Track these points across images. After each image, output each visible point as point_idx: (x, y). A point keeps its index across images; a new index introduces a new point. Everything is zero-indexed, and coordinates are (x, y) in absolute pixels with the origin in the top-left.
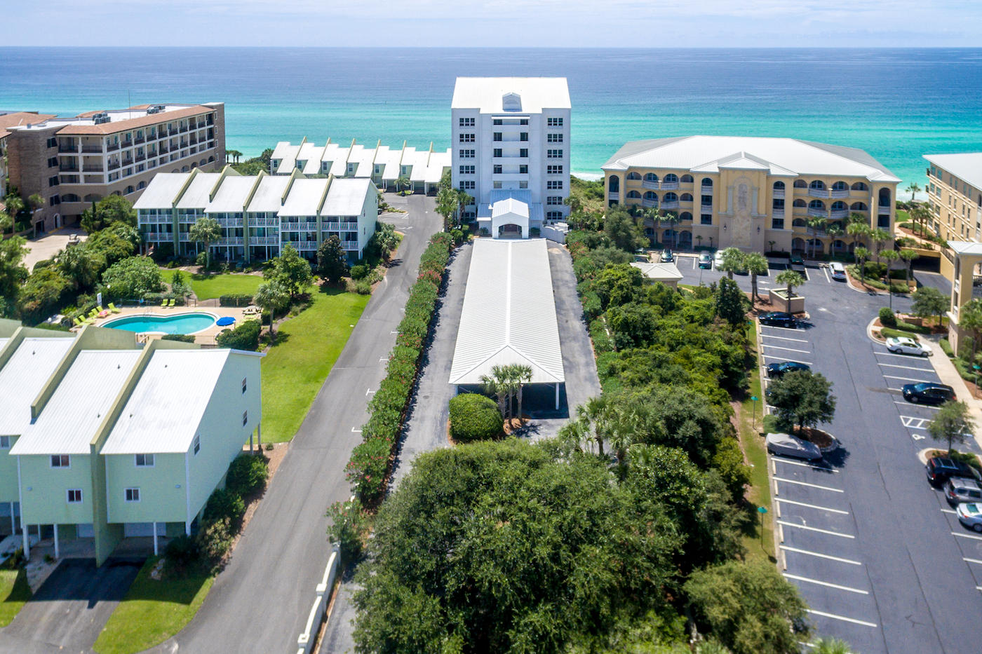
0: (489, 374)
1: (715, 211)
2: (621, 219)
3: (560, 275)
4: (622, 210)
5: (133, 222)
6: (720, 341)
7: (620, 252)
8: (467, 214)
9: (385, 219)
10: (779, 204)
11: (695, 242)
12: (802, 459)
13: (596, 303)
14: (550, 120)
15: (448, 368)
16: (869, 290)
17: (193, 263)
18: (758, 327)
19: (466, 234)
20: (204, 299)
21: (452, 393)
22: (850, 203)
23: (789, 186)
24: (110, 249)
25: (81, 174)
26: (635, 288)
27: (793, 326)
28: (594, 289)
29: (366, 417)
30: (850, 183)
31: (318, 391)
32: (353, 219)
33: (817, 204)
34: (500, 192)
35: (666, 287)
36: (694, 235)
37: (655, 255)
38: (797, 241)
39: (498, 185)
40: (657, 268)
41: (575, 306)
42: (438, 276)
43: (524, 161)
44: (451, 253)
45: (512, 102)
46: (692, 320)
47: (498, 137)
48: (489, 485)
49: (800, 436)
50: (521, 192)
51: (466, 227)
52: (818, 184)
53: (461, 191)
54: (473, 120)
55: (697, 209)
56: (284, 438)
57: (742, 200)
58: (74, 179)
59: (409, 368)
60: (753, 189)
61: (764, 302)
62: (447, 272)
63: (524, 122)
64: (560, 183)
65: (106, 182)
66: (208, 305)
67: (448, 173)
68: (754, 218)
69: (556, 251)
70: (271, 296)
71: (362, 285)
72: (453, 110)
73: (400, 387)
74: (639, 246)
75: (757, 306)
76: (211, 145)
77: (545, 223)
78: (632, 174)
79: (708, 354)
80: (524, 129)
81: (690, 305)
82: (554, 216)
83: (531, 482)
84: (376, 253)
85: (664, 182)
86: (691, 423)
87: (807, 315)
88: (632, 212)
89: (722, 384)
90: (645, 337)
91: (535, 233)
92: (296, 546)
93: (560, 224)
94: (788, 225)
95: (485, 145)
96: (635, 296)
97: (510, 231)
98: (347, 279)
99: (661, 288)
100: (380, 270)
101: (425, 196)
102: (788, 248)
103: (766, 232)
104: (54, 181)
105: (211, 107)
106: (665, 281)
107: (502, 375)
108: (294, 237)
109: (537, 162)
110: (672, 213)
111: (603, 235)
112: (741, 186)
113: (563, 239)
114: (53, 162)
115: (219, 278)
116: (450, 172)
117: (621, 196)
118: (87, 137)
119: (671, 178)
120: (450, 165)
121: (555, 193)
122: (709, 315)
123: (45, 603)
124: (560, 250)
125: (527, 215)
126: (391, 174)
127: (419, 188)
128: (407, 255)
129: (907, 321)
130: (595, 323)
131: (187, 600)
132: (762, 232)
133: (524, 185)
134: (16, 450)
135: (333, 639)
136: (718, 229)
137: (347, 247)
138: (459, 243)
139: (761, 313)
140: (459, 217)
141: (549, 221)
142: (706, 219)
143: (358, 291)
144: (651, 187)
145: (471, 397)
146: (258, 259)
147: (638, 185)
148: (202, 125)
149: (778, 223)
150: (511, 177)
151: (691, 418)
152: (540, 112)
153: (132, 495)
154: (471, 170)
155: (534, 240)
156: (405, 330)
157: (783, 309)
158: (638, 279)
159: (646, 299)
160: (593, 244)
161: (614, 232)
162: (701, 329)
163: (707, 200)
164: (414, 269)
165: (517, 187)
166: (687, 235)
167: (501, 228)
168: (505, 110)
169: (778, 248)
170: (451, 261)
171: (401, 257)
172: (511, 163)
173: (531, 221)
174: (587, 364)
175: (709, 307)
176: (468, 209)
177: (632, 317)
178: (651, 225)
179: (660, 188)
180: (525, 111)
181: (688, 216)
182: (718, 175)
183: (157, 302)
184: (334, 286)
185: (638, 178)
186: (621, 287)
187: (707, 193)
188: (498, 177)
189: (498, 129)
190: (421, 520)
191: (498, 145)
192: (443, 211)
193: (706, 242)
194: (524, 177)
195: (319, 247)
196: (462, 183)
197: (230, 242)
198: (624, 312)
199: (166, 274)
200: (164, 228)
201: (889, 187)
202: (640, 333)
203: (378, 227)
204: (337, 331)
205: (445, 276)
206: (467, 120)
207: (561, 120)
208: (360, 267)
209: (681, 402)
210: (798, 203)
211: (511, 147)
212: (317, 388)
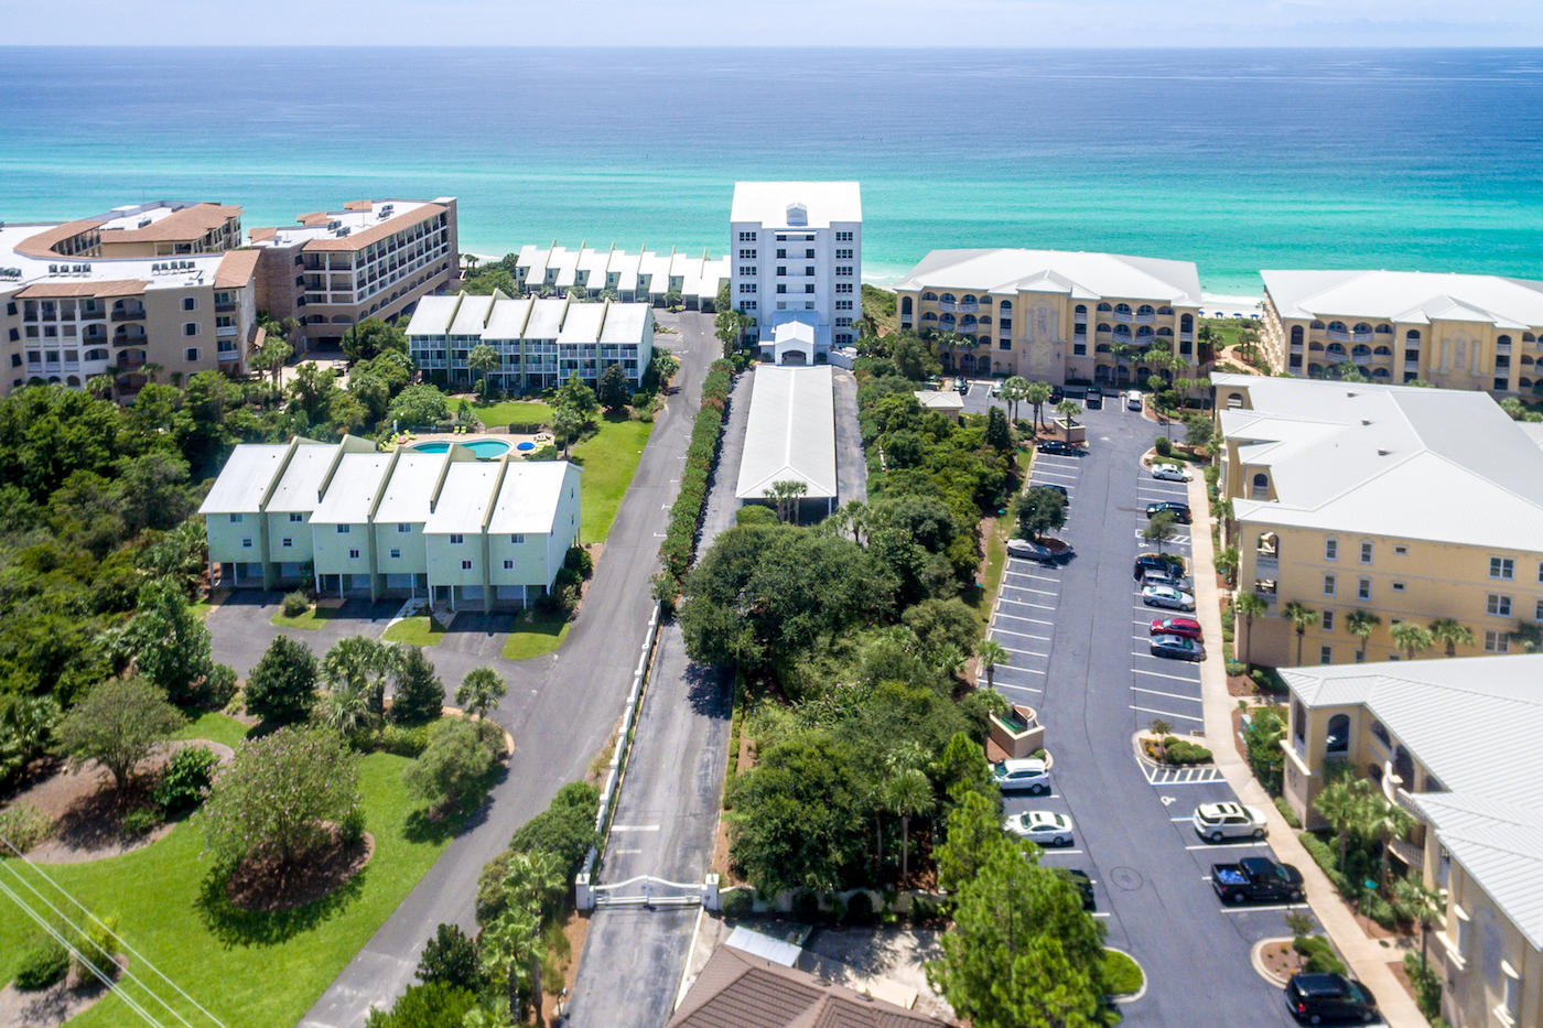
0: (770, 488)
1: (1015, 335)
2: (910, 345)
3: (844, 404)
4: (913, 335)
5: (404, 349)
6: (980, 464)
7: (904, 381)
8: (748, 337)
9: (660, 341)
10: (1081, 329)
11: (993, 368)
12: (1034, 560)
13: (873, 429)
14: (838, 234)
15: (734, 487)
16: (1162, 419)
17: (469, 390)
18: (1035, 454)
19: (747, 359)
20: (491, 426)
21: (738, 507)
22: (1155, 328)
23: (1092, 310)
24: (390, 377)
25: (329, 293)
26: (911, 417)
27: (1068, 453)
28: (872, 417)
29: (667, 522)
30: (1156, 307)
31: (619, 505)
32: (633, 347)
33: (1123, 330)
34: (785, 314)
35: (942, 416)
36: (993, 361)
37: (948, 383)
38: (1101, 369)
39: (782, 306)
40: (942, 398)
41: (853, 431)
42: (720, 404)
43: (810, 280)
44: (732, 380)
45: (797, 216)
46: (960, 445)
47: (782, 254)
48: (768, 547)
49: (1040, 543)
50: (807, 313)
51: (748, 352)
52: (1123, 308)
53: (741, 312)
54: (754, 234)
55: (996, 334)
56: (598, 539)
57: (1042, 325)
58: (319, 299)
59: (700, 485)
60: (1053, 313)
61: (1047, 431)
62: (729, 400)
63: (810, 238)
64: (850, 303)
65: (356, 303)
66: (497, 432)
67: (726, 286)
68: (1054, 344)
69: (842, 378)
70: (567, 424)
71: (645, 413)
72: (733, 224)
73: (694, 499)
74: (930, 373)
75: (1040, 435)
76: (444, 250)
77: (833, 348)
78: (928, 295)
79: (969, 476)
80: (810, 245)
81: (961, 434)
82: (842, 340)
83: (799, 545)
84: (654, 381)
85: (963, 303)
86: (930, 522)
87: (1086, 444)
88: (926, 336)
89: (976, 500)
90: (912, 460)
91: (821, 359)
92: (625, 606)
93: (848, 349)
94: (1090, 351)
95: (767, 263)
96: (910, 424)
97: (794, 357)
98: (628, 407)
99: (936, 416)
100: (659, 397)
101: (699, 313)
102: (1090, 374)
103: (1068, 359)
104: (301, 302)
105: (444, 205)
106: (945, 410)
107: (781, 488)
108: (572, 365)
109: (824, 280)
110: (968, 336)
111: (893, 362)
112: (1040, 310)
113: (850, 365)
114: (300, 281)
115: (501, 406)
116: (729, 286)
117: (915, 319)
118: (333, 254)
119: (969, 299)
120: (729, 276)
121: (845, 314)
122: (978, 442)
123: (457, 634)
124: (846, 378)
125: (811, 341)
126: (659, 286)
127: (692, 304)
128: (685, 381)
129: (1181, 449)
130: (872, 449)
131: (556, 632)
132: (1063, 360)
133: (809, 306)
134: (426, 530)
135: (662, 653)
136: (1016, 355)
137: (628, 374)
138: (740, 369)
139: (1042, 441)
140: (739, 341)
141: (837, 346)
142: (1005, 344)
143: (641, 419)
144: (948, 308)
145: (753, 508)
146: (535, 387)
147: (933, 306)
148: (436, 228)
149: (1080, 349)
150: (796, 298)
151: (930, 518)
152: (828, 226)
153: (508, 564)
154: (753, 288)
155: (819, 367)
156: (694, 455)
157: (1062, 437)
158: (915, 408)
159: (922, 427)
160: (878, 372)
161: (902, 359)
162: (966, 454)
163: (1006, 324)
164: (695, 396)
165: (803, 307)
166: (986, 359)
167: (784, 354)
168: (789, 224)
169: (1079, 375)
170: (733, 389)
171: (679, 384)
172: (796, 282)
173: (816, 346)
174: (861, 485)
175: (979, 434)
176: (750, 331)
177: (900, 442)
178: (947, 350)
179: (957, 309)
180: (811, 225)
181: (986, 340)
182: (1017, 297)
183: (450, 429)
184: (616, 414)
185: (935, 298)
186: (897, 416)
187: (1005, 317)
188: (781, 297)
189: (782, 245)
190: (725, 566)
191: (781, 262)
192: (723, 335)
193: (1005, 368)
194: (810, 297)
195: (600, 376)
196: (742, 303)
197: (507, 370)
198: (896, 438)
199: (453, 402)
200: (435, 355)
201: (1192, 313)
202: (907, 457)
203: (655, 352)
204: (627, 457)
205: (728, 404)
206: (748, 234)
207: (851, 234)
208: (642, 395)
209: (925, 507)
210: (1102, 328)
211: (796, 265)
212: (618, 503)
